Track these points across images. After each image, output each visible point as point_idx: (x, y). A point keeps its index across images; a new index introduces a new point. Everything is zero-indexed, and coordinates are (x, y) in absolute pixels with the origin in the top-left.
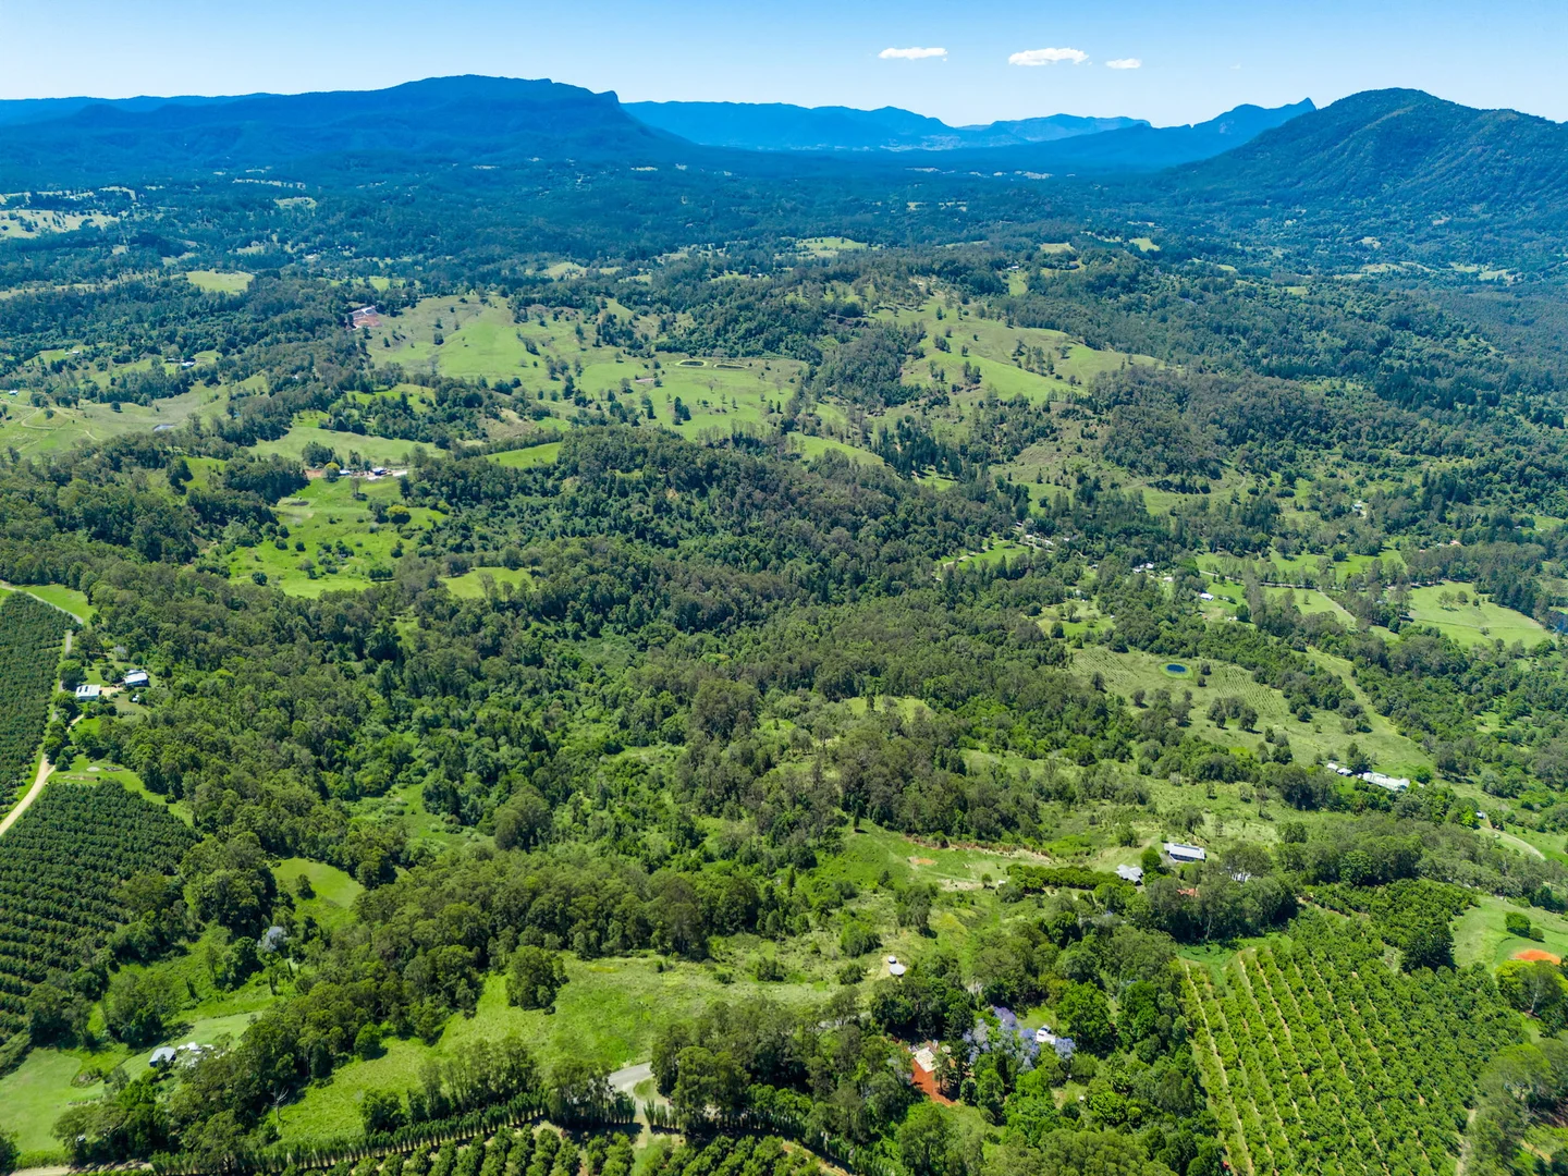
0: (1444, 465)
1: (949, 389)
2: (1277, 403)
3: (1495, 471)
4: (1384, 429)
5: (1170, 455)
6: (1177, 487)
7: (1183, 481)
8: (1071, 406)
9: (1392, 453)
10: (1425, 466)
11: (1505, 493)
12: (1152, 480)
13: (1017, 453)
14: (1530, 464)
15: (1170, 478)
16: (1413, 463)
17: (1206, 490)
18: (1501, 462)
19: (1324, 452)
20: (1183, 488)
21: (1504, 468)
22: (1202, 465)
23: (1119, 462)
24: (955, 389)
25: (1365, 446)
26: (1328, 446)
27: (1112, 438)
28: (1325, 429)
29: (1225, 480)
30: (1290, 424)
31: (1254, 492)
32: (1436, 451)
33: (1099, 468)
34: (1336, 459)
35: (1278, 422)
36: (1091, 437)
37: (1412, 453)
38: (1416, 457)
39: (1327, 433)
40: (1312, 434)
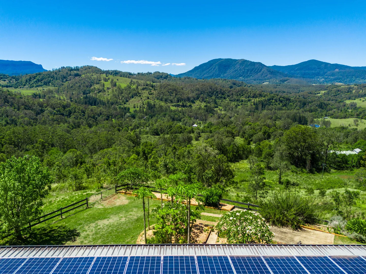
0: (258, 100)
1: (105, 89)
2: (208, 87)
3: (272, 99)
4: (239, 93)
5: (178, 96)
6: (181, 106)
7: (183, 103)
8: (145, 87)
9: (242, 98)
10: (253, 101)
11: (277, 105)
12: (173, 104)
13: (127, 101)
14: (281, 97)
15: (179, 103)
16: (249, 100)
17: (190, 106)
18: (273, 97)
19: (224, 100)
20: (183, 106)
21: (274, 98)
22: (188, 99)
23: (161, 100)
24: (108, 88)
25: (235, 97)
26: (225, 98)
27: (159, 93)
28: (223, 94)
29: (197, 104)
30: (213, 93)
31: (206, 106)
32: (254, 97)
33: (155, 102)
34: (228, 101)
35: (210, 92)
36: (151, 94)
37: (248, 97)
39: (224, 95)
40: (220, 95)
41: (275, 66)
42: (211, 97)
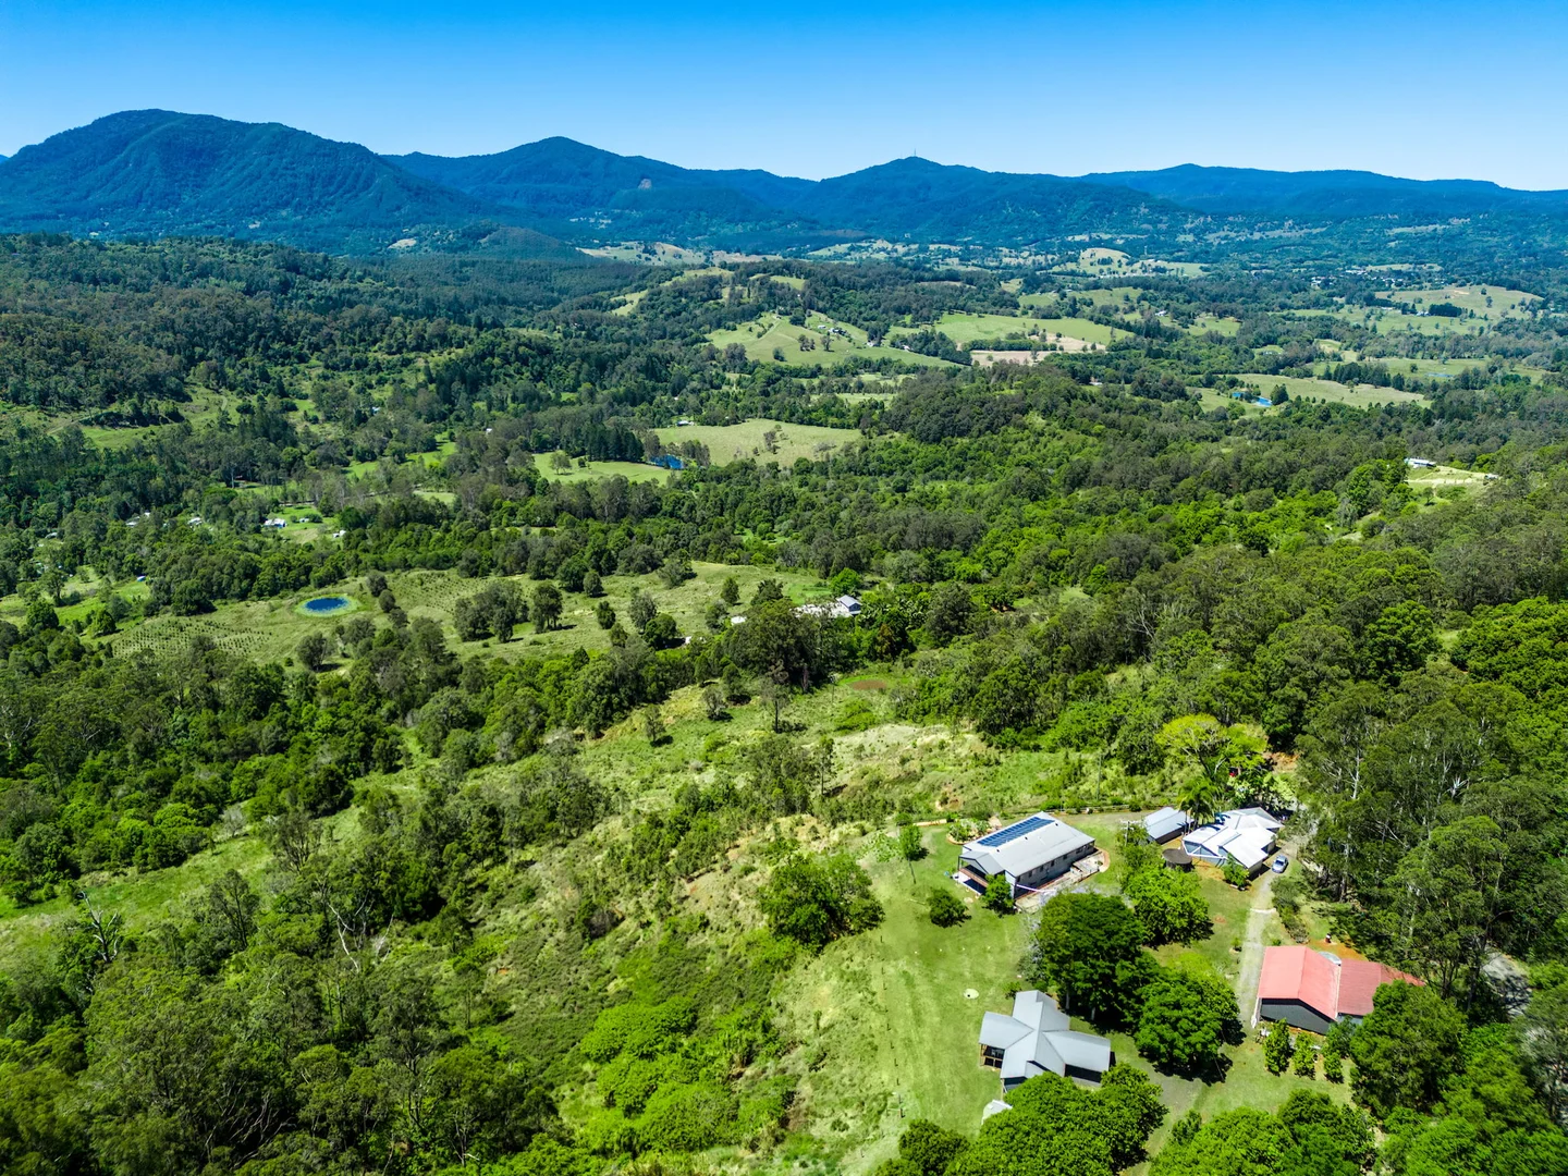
0: (438, 358)
2: (216, 313)
3: (492, 355)
4: (358, 331)
5: (100, 375)
6: (131, 419)
7: (137, 409)
9: (377, 355)
10: (420, 363)
11: (511, 376)
12: (86, 415)
14: (519, 345)
15: (114, 408)
16: (406, 363)
17: (175, 416)
18: (493, 344)
19: (302, 367)
20: (139, 419)
21: (499, 350)
22: (155, 384)
23: (17, 399)
25: (346, 351)
26: (302, 359)
28: (289, 341)
29: (199, 401)
30: (245, 338)
31: (245, 410)
32: (422, 346)
34: (320, 371)
35: (231, 335)
37: (400, 351)
38: (406, 355)
39: (294, 344)
40: (277, 346)
41: (416, 154)
42: (241, 355)
